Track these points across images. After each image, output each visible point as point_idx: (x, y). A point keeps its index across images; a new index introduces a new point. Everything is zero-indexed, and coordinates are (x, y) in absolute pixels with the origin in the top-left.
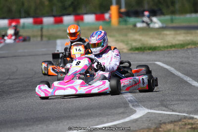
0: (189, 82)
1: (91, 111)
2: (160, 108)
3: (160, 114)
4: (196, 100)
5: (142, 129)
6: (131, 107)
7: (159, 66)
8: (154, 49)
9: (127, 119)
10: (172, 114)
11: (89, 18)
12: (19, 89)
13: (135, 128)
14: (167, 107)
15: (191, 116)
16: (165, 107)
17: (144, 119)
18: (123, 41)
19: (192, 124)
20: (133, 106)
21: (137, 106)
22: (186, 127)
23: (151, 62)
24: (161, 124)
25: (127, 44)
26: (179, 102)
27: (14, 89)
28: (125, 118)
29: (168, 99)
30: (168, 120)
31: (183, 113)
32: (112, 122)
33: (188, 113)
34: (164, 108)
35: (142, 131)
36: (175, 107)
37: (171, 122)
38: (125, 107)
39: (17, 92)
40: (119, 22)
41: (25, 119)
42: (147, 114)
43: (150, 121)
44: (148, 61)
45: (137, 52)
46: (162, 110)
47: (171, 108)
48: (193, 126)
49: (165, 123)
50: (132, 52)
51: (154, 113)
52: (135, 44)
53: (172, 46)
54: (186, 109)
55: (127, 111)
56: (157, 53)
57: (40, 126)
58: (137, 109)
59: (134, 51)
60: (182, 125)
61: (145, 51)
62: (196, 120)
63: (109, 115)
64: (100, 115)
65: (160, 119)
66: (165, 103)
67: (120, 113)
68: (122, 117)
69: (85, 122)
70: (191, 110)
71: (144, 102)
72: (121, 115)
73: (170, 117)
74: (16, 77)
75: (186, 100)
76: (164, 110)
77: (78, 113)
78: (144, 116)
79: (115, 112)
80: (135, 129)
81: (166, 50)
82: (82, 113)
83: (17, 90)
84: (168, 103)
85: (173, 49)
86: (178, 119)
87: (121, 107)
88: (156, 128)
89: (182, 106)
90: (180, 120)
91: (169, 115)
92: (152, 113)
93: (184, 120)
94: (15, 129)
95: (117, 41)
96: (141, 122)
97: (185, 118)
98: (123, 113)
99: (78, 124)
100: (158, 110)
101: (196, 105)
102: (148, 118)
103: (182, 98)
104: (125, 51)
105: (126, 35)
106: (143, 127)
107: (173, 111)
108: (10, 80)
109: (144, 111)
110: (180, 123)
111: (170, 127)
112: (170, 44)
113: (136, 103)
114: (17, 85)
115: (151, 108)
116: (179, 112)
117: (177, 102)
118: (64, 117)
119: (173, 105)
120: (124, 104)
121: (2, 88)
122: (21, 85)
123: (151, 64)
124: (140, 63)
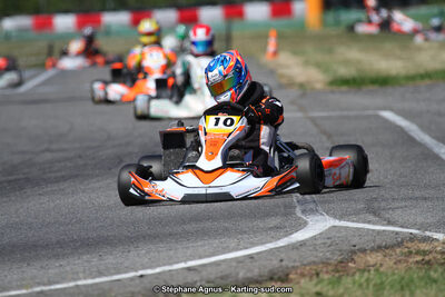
1: (208, 224)
2: (362, 216)
3: (358, 229)
5: (309, 264)
6: (299, 214)
7: (386, 121)
8: (383, 81)
9: (282, 243)
10: (384, 231)
11: (257, 12)
12: (63, 173)
13: (295, 261)
14: (379, 216)
15: (428, 233)
16: (375, 214)
17: (319, 242)
18: (318, 65)
19: (425, 253)
20: (304, 212)
21: (314, 212)
22: (411, 260)
23: (370, 112)
24: (354, 252)
25: (327, 71)
26: (409, 203)
27: (53, 175)
28: (278, 239)
29: (388, 196)
30: (373, 245)
31: (411, 227)
32: (246, 248)
33: (422, 227)
34: (371, 217)
35: (308, 268)
36: (397, 215)
37: (379, 248)
38: (286, 215)
39: (57, 180)
40: (324, 23)
41: (58, 242)
42: (329, 229)
43: (330, 245)
45: (344, 88)
46: (364, 222)
47: (387, 216)
48: (427, 258)
49: (364, 251)
50: (334, 88)
51: (347, 228)
52: (344, 71)
53: (427, 75)
54: (420, 220)
55: (287, 224)
56: (389, 90)
58: (310, 219)
59: (339, 85)
60: (402, 254)
61: (365, 89)
62: (436, 244)
63: (245, 232)
64: (226, 232)
65: (355, 241)
67: (271, 229)
69: (188, 248)
72: (272, 233)
73: (377, 238)
74: (65, 146)
75: (425, 199)
76: (369, 222)
78: (321, 234)
79: (261, 225)
80: (291, 264)
81: (411, 83)
82: (188, 227)
83: (59, 174)
84: (383, 204)
85: (427, 82)
86: (394, 241)
87: (276, 214)
88: (342, 262)
89: (414, 211)
90: (400, 244)
91: (379, 232)
92: (341, 227)
93: (409, 245)
94: (28, 264)
95: (307, 63)
96: (311, 248)
97: (412, 238)
98: (277, 228)
99: (172, 253)
100: (357, 222)
102: (329, 238)
103: (417, 194)
104: (319, 86)
105: (330, 51)
106: (313, 259)
107: (390, 223)
108: (48, 154)
109: (323, 225)
110: (398, 250)
111: (372, 259)
112: (422, 71)
113: (312, 206)
114: (63, 164)
115: (341, 218)
116: (402, 227)
117: (404, 204)
118: (144, 237)
119: (393, 209)
120: (285, 206)
121: (26, 170)
122: (69, 164)
123: (369, 117)
124: (345, 113)
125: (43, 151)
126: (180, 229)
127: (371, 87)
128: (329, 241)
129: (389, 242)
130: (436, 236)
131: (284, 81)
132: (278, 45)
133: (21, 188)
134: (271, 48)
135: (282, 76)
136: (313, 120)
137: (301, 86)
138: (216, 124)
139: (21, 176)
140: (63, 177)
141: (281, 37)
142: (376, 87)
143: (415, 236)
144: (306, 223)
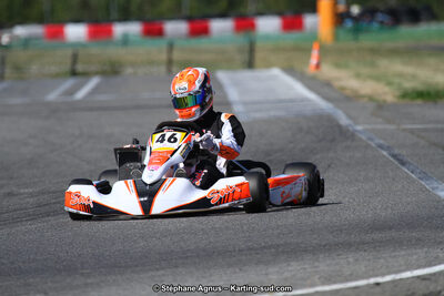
1: (394, 233)
11: (268, 25)
25: (389, 84)
45: (419, 101)
50: (406, 101)
59: (413, 99)
64: (419, 243)
82: (377, 236)
95: (358, 76)
104: (390, 98)
105: (373, 65)
124: (440, 126)
126: (368, 238)
132: (319, 57)
134: (314, 61)
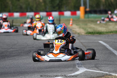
0: (115, 53)
1: (53, 69)
2: (94, 68)
3: (93, 72)
4: (116, 64)
7: (100, 43)
8: (100, 33)
10: (99, 72)
11: (67, 14)
12: (16, 54)
15: (111, 73)
16: (97, 68)
17: (82, 75)
18: (83, 28)
20: (78, 67)
21: (81, 67)
25: (85, 30)
26: (106, 65)
27: (13, 54)
28: (72, 73)
29: (100, 63)
30: (96, 76)
31: (106, 72)
33: (109, 72)
34: (96, 69)
36: (103, 68)
37: (98, 77)
38: (74, 67)
39: (14, 56)
40: (85, 17)
41: (14, 72)
42: (85, 71)
43: (85, 76)
44: (95, 40)
45: (90, 35)
46: (94, 70)
49: (94, 77)
50: (87, 34)
51: (89, 71)
52: (90, 30)
53: (111, 32)
54: (109, 70)
55: (74, 70)
56: (102, 35)
57: (21, 77)
58: (80, 69)
61: (95, 35)
62: (113, 76)
63: (63, 71)
64: (57, 71)
65: (92, 75)
66: (97, 65)
67: (70, 71)
68: (70, 73)
70: (111, 70)
71: (85, 64)
72: (70, 72)
73: (97, 74)
74: (16, 47)
75: (110, 64)
76: (95, 70)
77: (46, 70)
78: (83, 73)
79: (67, 70)
81: (107, 34)
82: (48, 70)
83: (14, 55)
84: (99, 65)
85: (112, 34)
86: (102, 75)
87: (71, 67)
89: (107, 68)
90: (103, 76)
91: (98, 73)
92: (88, 71)
93: (106, 76)
95: (80, 28)
96: (80, 76)
97: (107, 75)
98: (71, 71)
100: (92, 70)
101: (115, 67)
102: (85, 74)
103: (108, 63)
104: (83, 34)
105: (86, 25)
107: (101, 70)
108: (11, 49)
109: (83, 70)
112: (110, 31)
113: (81, 65)
114: (15, 52)
115: (88, 69)
116: (104, 71)
117: (104, 65)
118: (36, 72)
119: (102, 67)
120: (74, 65)
121: (6, 53)
122: (17, 52)
123: (96, 42)
124: (90, 41)
125: (10, 48)
127: (97, 34)
128: (85, 75)
129: (101, 75)
130: (113, 74)
131: (74, 32)
132: (72, 23)
133: (4, 58)
134: (71, 23)
135: (73, 31)
136: (81, 43)
137: (78, 34)
138: (58, 42)
139: (4, 55)
140: (15, 55)
141: (73, 20)
142: (98, 35)
143: (107, 74)
144: (79, 70)
